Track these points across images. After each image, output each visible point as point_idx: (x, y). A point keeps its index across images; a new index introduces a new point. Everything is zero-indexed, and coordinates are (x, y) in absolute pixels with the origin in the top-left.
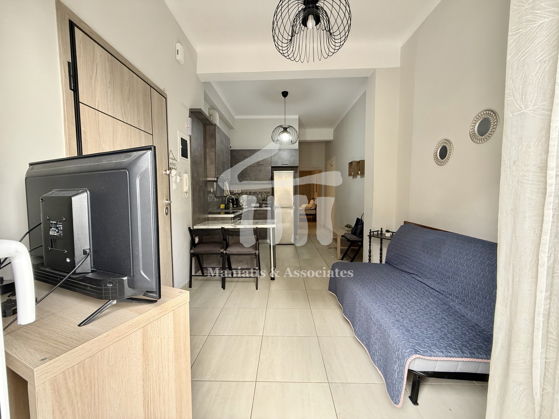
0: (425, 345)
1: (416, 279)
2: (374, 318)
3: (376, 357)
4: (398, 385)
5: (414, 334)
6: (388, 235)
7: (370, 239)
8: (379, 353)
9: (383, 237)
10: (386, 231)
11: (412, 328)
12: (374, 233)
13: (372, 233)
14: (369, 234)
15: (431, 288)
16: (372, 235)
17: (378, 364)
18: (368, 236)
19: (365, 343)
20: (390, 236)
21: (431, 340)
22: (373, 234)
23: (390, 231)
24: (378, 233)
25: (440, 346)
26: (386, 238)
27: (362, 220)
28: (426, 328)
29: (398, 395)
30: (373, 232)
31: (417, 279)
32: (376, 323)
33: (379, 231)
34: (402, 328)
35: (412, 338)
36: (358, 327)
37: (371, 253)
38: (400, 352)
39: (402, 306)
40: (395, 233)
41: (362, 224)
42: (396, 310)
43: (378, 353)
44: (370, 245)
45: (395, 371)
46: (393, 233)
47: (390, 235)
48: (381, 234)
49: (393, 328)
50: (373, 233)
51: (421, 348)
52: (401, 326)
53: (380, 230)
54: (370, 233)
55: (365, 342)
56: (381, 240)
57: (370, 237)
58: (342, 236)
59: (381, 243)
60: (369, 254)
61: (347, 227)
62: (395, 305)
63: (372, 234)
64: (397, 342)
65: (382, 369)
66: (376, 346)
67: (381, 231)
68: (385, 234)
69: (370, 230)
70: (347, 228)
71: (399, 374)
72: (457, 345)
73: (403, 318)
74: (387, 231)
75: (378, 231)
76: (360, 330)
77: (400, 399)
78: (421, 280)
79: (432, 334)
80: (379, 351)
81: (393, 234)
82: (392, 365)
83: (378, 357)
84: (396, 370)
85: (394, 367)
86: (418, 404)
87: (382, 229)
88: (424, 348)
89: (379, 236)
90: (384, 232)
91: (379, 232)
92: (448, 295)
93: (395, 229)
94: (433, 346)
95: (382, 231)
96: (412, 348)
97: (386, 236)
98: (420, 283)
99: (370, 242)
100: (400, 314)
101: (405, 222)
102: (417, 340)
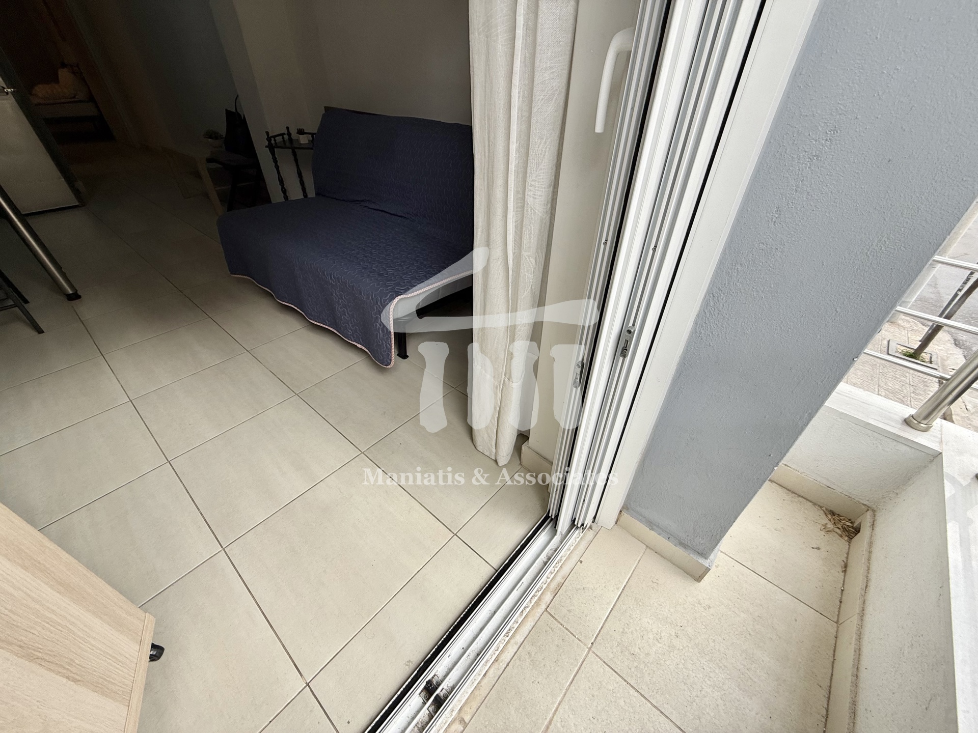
0: (404, 282)
1: (369, 208)
2: (331, 278)
3: (350, 331)
4: (386, 343)
5: (389, 276)
6: (304, 140)
7: (273, 154)
8: (352, 323)
9: (296, 145)
10: (297, 133)
11: (385, 270)
12: (276, 138)
13: (273, 139)
14: (267, 143)
15: (391, 214)
16: (274, 145)
17: (353, 337)
18: (266, 147)
19: (329, 322)
20: (307, 142)
21: (409, 275)
22: (276, 143)
23: (305, 131)
24: (283, 138)
25: (420, 276)
26: (303, 146)
27: (239, 115)
28: (400, 264)
29: (388, 354)
30: (274, 137)
31: (371, 207)
32: (336, 284)
33: (284, 134)
34: (373, 275)
35: (389, 281)
36: (310, 305)
37: (284, 184)
38: (379, 303)
39: (364, 249)
40: (315, 134)
41: (244, 122)
42: (358, 256)
43: (350, 324)
44: (277, 168)
45: (379, 330)
46: (312, 134)
47: (309, 140)
48: (291, 140)
49: (363, 279)
50: (275, 140)
51: (401, 287)
52: (370, 272)
53: (286, 132)
54: (269, 139)
55: (327, 322)
56: (295, 154)
57: (271, 148)
58: (209, 160)
59: (296, 161)
60: (280, 187)
61: (210, 137)
62: (354, 250)
63: (273, 142)
64: (372, 293)
65: (361, 340)
66: (346, 315)
67: (287, 134)
68: (298, 140)
69: (267, 133)
70: (210, 140)
71: (384, 330)
72: (435, 269)
73: (369, 262)
74: (301, 132)
75: (282, 135)
76: (315, 309)
77: (391, 357)
78: (377, 207)
79: (407, 268)
80: (351, 321)
81: (313, 137)
82: (373, 325)
83: (352, 328)
84: (379, 328)
85: (376, 325)
86: (408, 356)
87: (288, 128)
88: (404, 286)
89: (288, 144)
90: (294, 135)
91: (284, 136)
92: (413, 216)
93: (312, 126)
94: (413, 280)
95: (289, 134)
96: (391, 292)
97: (302, 142)
98: (377, 212)
99: (275, 161)
100: (365, 259)
101: (327, 109)
102: (395, 281)
